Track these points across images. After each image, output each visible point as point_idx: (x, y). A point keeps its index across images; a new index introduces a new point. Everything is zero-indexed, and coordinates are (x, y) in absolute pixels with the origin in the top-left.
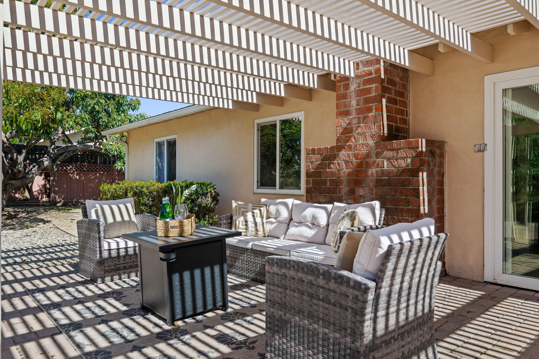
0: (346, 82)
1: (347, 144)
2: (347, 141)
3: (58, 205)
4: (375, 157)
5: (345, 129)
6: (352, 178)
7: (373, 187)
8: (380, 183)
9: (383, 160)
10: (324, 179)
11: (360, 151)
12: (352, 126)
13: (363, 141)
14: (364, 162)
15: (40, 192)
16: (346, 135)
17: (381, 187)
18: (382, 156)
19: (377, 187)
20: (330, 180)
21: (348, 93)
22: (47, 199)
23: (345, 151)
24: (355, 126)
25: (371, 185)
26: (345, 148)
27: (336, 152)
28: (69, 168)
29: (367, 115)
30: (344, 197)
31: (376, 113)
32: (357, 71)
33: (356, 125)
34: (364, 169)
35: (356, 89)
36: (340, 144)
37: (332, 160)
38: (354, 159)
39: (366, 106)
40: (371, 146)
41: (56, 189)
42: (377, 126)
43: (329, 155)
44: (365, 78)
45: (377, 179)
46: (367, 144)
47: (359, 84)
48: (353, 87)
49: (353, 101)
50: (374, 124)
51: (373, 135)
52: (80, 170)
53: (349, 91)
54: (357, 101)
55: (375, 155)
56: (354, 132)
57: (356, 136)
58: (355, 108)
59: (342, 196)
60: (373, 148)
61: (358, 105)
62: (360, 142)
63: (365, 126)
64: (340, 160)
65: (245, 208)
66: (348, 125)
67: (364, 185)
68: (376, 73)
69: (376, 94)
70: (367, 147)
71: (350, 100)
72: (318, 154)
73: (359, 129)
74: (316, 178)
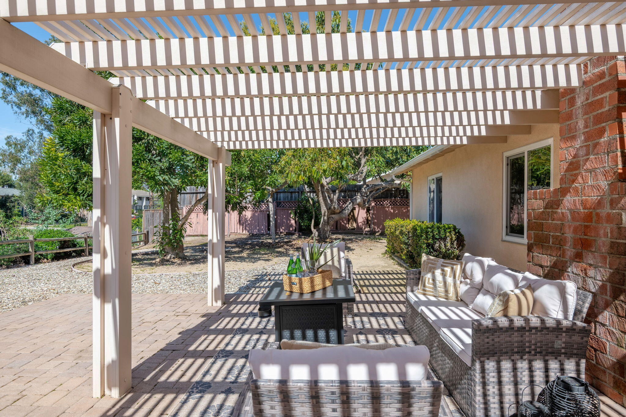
0: (572, 95)
1: (573, 186)
2: (573, 181)
3: (377, 234)
4: (608, 206)
5: (571, 164)
6: (578, 236)
7: (606, 254)
8: (615, 248)
9: (620, 211)
10: (547, 234)
11: (589, 196)
12: (579, 159)
13: (593, 181)
14: (594, 213)
15: (363, 223)
16: (571, 173)
17: (617, 256)
18: (620, 205)
19: (612, 255)
20: (553, 236)
21: (574, 111)
22: (369, 229)
23: (570, 197)
24: (582, 158)
25: (603, 251)
26: (570, 191)
27: (559, 196)
28: (385, 203)
29: (597, 141)
30: (569, 262)
31: (611, 137)
32: (585, 76)
33: (585, 158)
34: (594, 224)
35: (584, 103)
36: (564, 186)
37: (555, 209)
38: (581, 208)
39: (596, 127)
40: (603, 190)
41: (376, 221)
42: (612, 158)
43: (552, 201)
44: (595, 85)
45: (612, 242)
46: (599, 185)
47: (588, 94)
48: (580, 101)
49: (580, 122)
50: (608, 155)
51: (606, 173)
52: (394, 204)
53: (575, 107)
54: (585, 121)
55: (608, 204)
56: (581, 168)
57: (584, 174)
58: (583, 131)
59: (567, 262)
60: (606, 194)
61: (586, 127)
62: (590, 182)
63: (596, 158)
64: (565, 209)
65: (433, 264)
66: (574, 157)
67: (594, 250)
68: (610, 75)
69: (611, 107)
70: (599, 190)
71: (575, 120)
72: (540, 199)
73: (587, 164)
74: (538, 232)
